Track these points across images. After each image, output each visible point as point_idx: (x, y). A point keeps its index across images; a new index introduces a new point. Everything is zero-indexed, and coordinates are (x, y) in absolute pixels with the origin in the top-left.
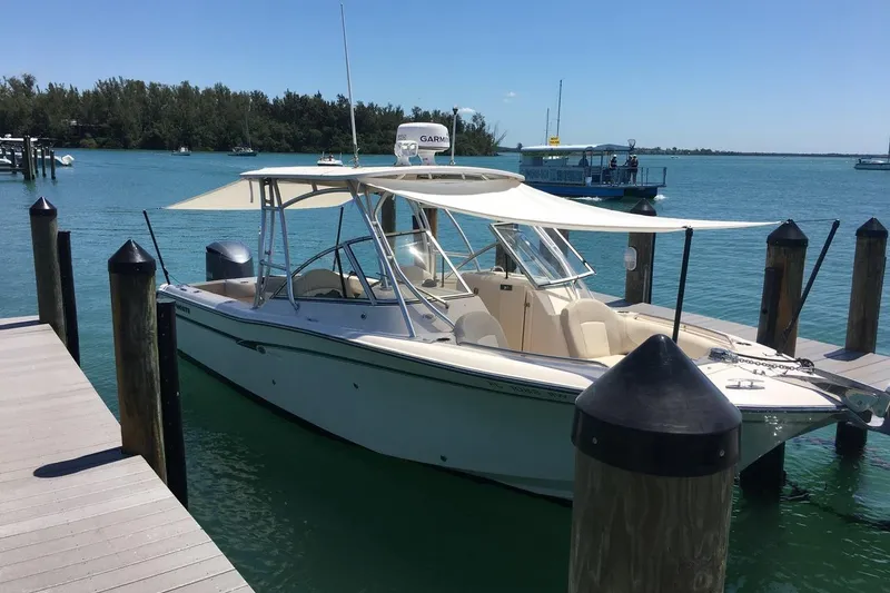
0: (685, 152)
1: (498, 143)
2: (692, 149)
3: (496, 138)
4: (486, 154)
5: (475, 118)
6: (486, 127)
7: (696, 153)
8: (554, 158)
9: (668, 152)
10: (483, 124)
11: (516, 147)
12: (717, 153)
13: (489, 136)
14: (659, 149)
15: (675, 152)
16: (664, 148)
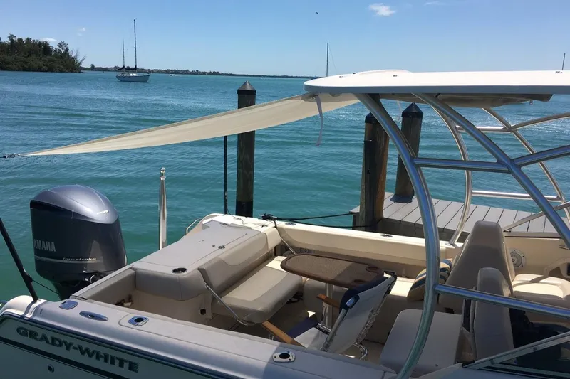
0: (204, 73)
1: (80, 64)
2: (208, 71)
3: (79, 60)
4: (72, 71)
5: (60, 45)
6: (70, 52)
7: (210, 74)
8: (135, 75)
9: (193, 73)
10: (67, 50)
11: (89, 66)
12: (222, 74)
13: (73, 58)
14: (187, 70)
15: (197, 73)
16: (191, 70)
